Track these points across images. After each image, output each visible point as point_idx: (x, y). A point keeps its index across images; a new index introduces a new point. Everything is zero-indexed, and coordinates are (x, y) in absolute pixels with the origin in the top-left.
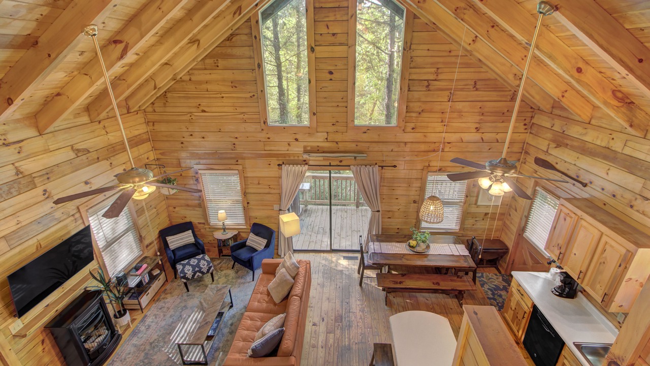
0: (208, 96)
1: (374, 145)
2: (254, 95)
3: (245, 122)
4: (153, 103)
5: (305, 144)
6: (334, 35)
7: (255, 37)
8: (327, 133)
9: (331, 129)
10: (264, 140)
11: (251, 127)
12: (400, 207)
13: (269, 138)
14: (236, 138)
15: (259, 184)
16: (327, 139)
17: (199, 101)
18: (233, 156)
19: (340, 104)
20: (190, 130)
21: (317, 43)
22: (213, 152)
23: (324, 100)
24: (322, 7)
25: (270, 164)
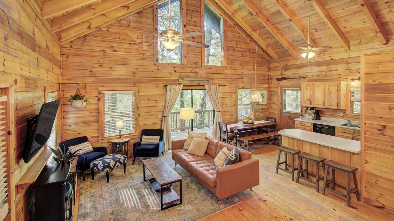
0: (120, 42)
1: (215, 75)
2: (151, 45)
3: (144, 59)
4: (72, 42)
5: (180, 74)
6: (195, 22)
7: (155, 15)
8: (192, 68)
9: (194, 66)
10: (155, 71)
11: (146, 63)
12: (228, 109)
13: (158, 70)
14: (136, 69)
15: (149, 100)
16: (192, 71)
17: (112, 44)
18: (133, 81)
19: (198, 54)
20: (100, 62)
21: (187, 24)
22: (117, 78)
23: (190, 51)
24: (189, 9)
25: (157, 86)
